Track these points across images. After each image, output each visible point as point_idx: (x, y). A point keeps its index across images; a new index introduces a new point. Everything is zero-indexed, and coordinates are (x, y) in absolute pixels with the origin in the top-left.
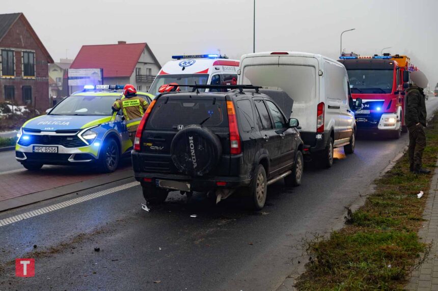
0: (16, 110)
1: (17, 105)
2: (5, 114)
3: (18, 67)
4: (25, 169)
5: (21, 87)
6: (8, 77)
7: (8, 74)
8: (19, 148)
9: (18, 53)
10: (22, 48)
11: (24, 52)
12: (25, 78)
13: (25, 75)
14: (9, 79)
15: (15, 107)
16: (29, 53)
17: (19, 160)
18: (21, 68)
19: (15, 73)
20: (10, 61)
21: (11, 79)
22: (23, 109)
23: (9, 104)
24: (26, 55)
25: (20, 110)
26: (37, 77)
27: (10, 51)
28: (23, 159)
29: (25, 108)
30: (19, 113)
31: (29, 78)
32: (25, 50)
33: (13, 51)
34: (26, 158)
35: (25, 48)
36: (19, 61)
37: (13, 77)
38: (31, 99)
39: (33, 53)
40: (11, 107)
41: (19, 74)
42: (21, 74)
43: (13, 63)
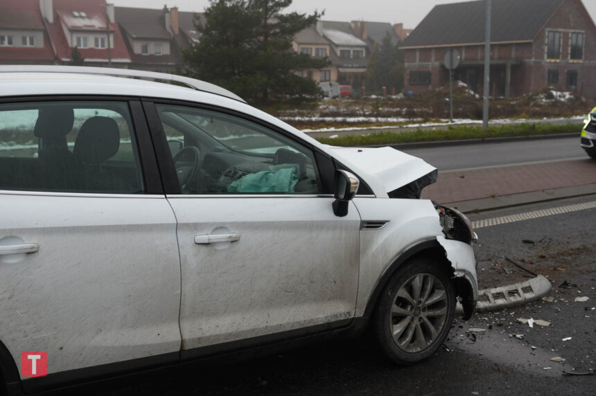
0: (560, 96)
1: (561, 90)
2: (548, 101)
3: (565, 49)
4: (588, 157)
5: (566, 71)
6: (553, 61)
7: (553, 58)
8: (585, 134)
9: (566, 35)
10: (571, 28)
11: (573, 33)
12: (571, 61)
13: (572, 58)
14: (553, 63)
15: (559, 93)
16: (578, 33)
17: (583, 147)
18: (568, 51)
19: (561, 56)
20: (557, 42)
21: (555, 62)
22: (567, 95)
23: (553, 89)
24: (574, 36)
25: (564, 97)
26: (585, 60)
27: (557, 32)
28: (590, 146)
29: (570, 94)
30: (562, 99)
31: (576, 61)
32: (573, 31)
33: (560, 32)
34: (592, 145)
35: (574, 28)
36: (566, 43)
37: (558, 61)
38: (576, 84)
39: (583, 34)
40: (554, 93)
41: (565, 57)
42: (567, 57)
43: (559, 46)
